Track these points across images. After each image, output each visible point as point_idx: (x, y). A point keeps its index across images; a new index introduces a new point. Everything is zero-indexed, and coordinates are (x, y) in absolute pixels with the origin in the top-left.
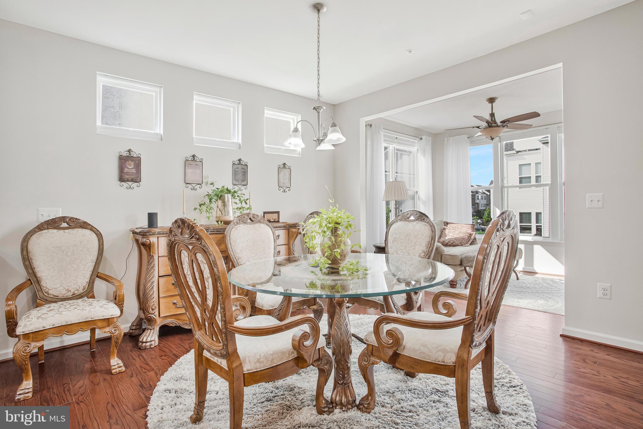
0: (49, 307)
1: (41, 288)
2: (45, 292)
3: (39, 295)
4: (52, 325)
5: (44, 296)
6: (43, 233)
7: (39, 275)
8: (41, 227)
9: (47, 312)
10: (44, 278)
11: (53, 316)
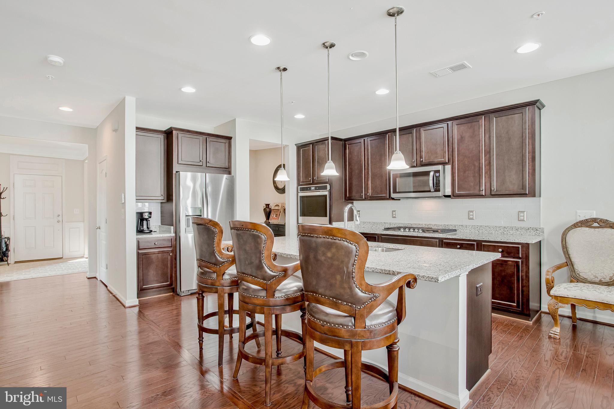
0: (577, 284)
1: (574, 270)
2: (577, 273)
3: (573, 274)
4: (574, 297)
5: (576, 276)
6: (577, 230)
7: (573, 260)
8: (576, 225)
9: (573, 287)
10: (576, 263)
11: (575, 290)
